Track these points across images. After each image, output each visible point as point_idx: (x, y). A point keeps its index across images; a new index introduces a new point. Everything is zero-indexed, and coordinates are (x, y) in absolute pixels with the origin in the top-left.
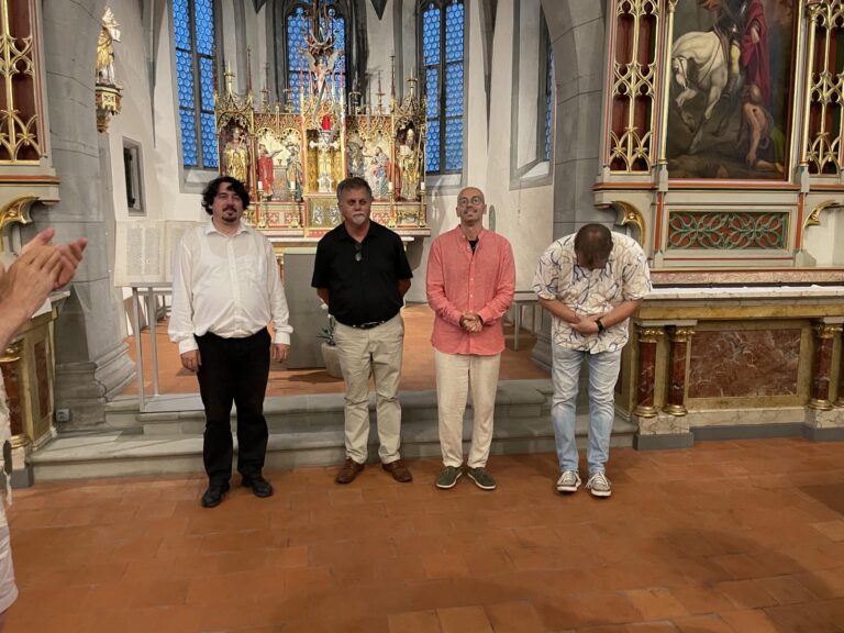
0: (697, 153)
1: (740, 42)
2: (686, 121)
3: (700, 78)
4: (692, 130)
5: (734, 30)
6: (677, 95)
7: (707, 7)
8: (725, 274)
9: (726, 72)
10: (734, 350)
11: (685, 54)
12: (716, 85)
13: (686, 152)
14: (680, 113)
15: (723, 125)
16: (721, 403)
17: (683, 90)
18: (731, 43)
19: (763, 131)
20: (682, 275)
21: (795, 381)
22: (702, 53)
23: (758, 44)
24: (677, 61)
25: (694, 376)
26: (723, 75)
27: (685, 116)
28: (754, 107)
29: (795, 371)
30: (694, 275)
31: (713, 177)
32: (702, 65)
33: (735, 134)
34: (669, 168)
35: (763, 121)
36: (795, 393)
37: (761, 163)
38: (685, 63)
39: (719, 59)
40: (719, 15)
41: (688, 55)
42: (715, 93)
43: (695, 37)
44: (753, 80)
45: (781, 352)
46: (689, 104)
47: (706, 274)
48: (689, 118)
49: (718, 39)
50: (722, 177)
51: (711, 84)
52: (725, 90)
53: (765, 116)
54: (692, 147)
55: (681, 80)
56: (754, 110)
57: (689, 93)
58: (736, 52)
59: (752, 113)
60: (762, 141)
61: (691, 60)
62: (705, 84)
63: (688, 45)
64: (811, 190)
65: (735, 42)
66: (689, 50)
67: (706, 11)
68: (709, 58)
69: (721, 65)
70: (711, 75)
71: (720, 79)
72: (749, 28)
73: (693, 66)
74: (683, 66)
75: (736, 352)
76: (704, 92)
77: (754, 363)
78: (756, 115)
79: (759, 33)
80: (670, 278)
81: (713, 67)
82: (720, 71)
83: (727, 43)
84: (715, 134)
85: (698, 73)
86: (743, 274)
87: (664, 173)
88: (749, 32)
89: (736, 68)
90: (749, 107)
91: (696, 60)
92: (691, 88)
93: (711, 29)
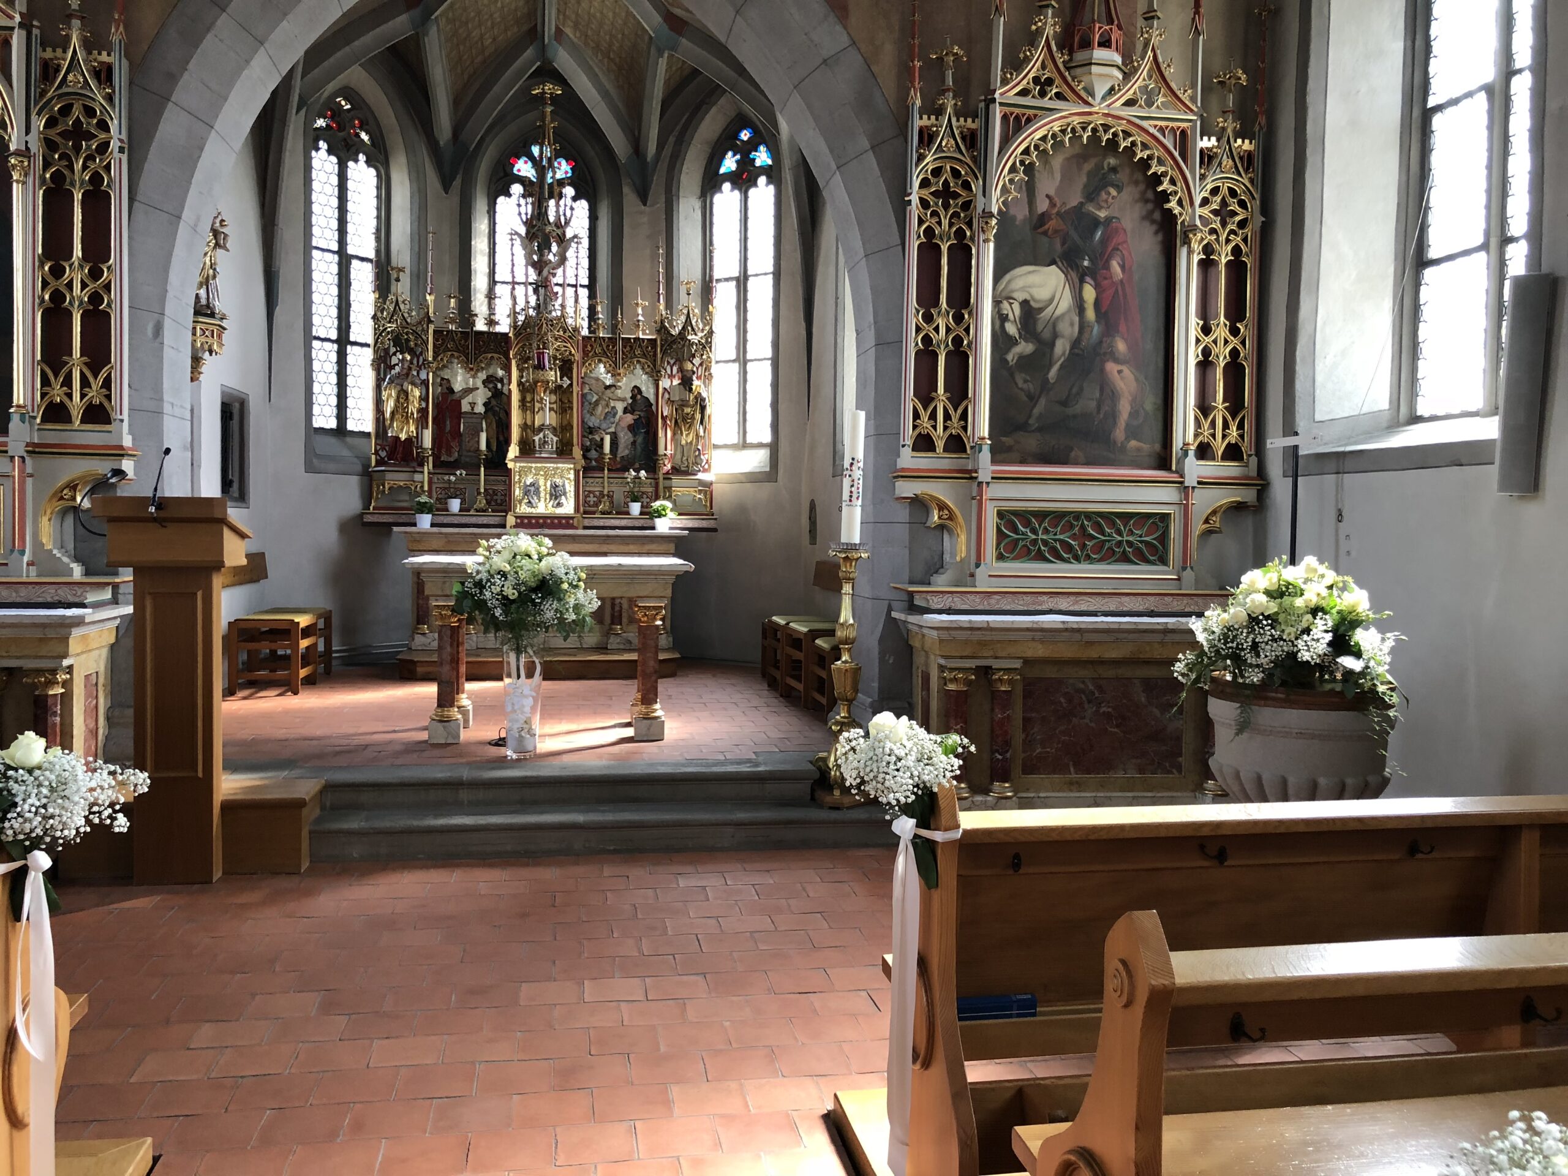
0: (1040, 430)
1: (1094, 279)
2: (1020, 385)
3: (1040, 327)
4: (1031, 397)
5: (1086, 263)
6: (1008, 350)
7: (1045, 233)
8: (1072, 598)
9: (1077, 319)
10: (1086, 706)
11: (1015, 295)
12: (1063, 337)
13: (1023, 427)
14: (1012, 375)
15: (1074, 390)
16: (1071, 783)
17: (1016, 343)
18: (1082, 281)
19: (1133, 401)
20: (1010, 598)
21: (1180, 755)
22: (1041, 294)
23: (1121, 281)
24: (1005, 305)
25: (1028, 743)
26: (1072, 324)
27: (1019, 378)
28: (1120, 367)
29: (1179, 739)
30: (1028, 598)
31: (1064, 462)
32: (1041, 310)
33: (1093, 404)
34: (994, 450)
35: (1133, 385)
36: (1180, 772)
37: (1133, 443)
38: (1016, 307)
39: (1065, 302)
40: (1063, 244)
41: (1021, 296)
42: (1061, 347)
43: (1030, 272)
44: (1118, 332)
45: (1156, 712)
46: (1025, 361)
47: (1045, 598)
48: (1026, 381)
49: (1063, 276)
50: (1076, 463)
51: (1055, 335)
52: (1076, 343)
53: (1137, 380)
54: (1031, 421)
55: (1011, 329)
56: (1120, 372)
57: (1025, 348)
58: (1089, 293)
59: (1116, 373)
60: (1133, 414)
61: (1025, 303)
62: (1047, 335)
63: (1018, 284)
64: (1199, 483)
65: (1088, 279)
66: (1023, 289)
67: (1045, 239)
68: (1051, 300)
69: (1069, 311)
70: (1054, 323)
71: (1069, 330)
72: (1108, 261)
73: (1029, 311)
74: (1014, 311)
75: (1090, 710)
76: (1045, 346)
77: (1117, 726)
78: (1122, 378)
79: (1123, 267)
80: (993, 601)
81: (1058, 312)
82: (1067, 318)
83: (1076, 281)
84: (1064, 403)
85: (1035, 321)
86: (1099, 599)
87: (985, 456)
88: (1107, 266)
89: (1090, 314)
90: (1111, 367)
91: (1032, 304)
92: (1026, 341)
93: (1053, 262)
